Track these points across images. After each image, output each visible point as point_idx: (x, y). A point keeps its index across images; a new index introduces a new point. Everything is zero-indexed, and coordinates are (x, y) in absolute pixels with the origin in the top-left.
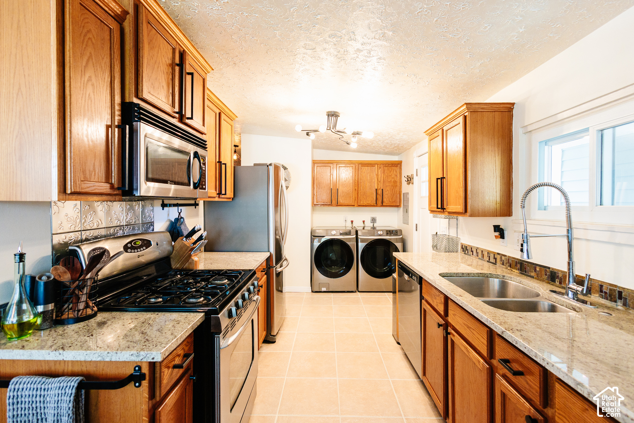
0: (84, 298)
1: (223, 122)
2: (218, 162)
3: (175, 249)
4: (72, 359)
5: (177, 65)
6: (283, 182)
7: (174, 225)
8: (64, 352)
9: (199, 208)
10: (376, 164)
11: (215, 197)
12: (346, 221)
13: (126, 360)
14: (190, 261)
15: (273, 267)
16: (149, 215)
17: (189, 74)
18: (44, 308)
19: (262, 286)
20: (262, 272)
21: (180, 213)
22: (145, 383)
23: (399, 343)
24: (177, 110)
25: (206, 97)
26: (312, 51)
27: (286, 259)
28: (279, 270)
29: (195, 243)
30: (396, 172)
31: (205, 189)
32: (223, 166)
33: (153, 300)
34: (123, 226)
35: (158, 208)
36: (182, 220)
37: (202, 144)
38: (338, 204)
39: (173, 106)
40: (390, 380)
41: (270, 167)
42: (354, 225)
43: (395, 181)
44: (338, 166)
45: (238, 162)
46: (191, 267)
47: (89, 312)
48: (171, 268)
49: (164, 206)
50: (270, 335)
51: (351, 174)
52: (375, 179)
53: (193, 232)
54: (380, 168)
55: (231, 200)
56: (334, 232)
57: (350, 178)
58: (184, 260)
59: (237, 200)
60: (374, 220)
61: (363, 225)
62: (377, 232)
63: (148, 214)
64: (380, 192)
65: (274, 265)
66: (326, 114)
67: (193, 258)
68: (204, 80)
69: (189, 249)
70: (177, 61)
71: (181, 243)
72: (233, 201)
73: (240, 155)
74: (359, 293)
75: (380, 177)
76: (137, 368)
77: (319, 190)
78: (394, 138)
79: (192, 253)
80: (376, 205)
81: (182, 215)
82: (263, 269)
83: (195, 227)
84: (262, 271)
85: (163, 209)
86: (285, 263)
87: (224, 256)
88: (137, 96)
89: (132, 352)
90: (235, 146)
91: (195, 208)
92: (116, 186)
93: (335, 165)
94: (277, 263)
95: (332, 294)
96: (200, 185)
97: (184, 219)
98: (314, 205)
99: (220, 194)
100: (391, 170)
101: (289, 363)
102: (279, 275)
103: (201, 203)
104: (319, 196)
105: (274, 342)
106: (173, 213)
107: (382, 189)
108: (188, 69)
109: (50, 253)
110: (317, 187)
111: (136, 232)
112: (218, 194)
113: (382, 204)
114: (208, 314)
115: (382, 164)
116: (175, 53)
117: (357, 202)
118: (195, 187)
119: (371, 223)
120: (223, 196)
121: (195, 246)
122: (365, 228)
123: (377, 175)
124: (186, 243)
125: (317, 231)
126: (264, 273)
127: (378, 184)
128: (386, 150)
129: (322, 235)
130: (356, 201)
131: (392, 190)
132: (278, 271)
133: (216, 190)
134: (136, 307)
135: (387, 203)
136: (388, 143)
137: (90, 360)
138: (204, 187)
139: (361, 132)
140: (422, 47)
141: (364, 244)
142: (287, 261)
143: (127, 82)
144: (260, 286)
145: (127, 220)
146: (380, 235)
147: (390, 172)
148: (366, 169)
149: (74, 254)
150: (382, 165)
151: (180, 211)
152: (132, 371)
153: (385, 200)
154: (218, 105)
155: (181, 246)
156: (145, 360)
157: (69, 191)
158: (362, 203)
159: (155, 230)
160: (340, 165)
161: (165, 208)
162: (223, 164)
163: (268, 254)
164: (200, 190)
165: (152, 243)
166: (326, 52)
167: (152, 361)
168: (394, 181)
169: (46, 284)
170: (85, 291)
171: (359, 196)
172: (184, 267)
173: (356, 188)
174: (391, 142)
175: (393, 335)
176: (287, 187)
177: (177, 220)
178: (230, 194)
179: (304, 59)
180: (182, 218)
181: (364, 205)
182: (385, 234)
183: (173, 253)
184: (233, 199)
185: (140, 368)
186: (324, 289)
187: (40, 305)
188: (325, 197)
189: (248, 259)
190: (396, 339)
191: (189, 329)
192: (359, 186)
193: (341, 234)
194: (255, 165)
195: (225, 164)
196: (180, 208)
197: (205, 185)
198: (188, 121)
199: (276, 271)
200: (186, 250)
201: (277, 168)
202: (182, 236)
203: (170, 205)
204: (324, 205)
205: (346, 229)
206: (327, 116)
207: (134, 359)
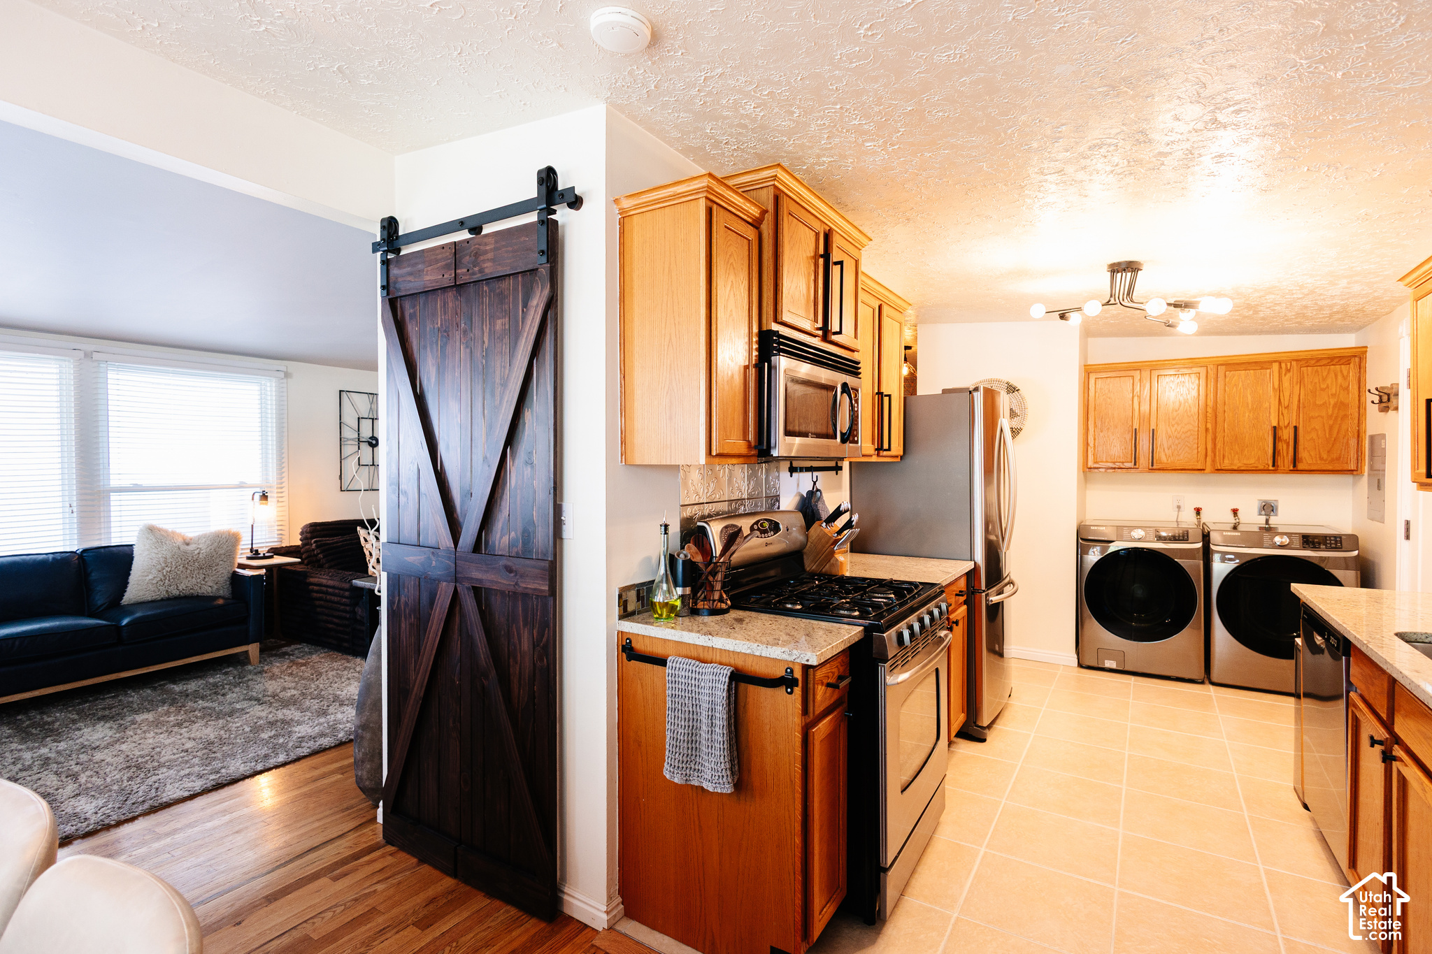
0: (718, 586)
1: (885, 320)
2: (877, 393)
3: (810, 540)
4: (721, 647)
5: (822, 256)
6: (1005, 423)
7: (807, 501)
8: (713, 638)
9: (842, 474)
10: (1275, 361)
11: (871, 456)
12: (1179, 507)
13: (778, 658)
14: (832, 561)
15: (980, 591)
16: (774, 485)
17: (836, 263)
18: (683, 591)
19: (957, 623)
20: (957, 597)
21: (815, 483)
22: (798, 690)
23: (1306, 807)
24: (820, 325)
25: (860, 286)
26: (1057, 175)
27: (1011, 582)
28: (995, 599)
29: (840, 532)
30: (1345, 378)
31: (857, 442)
32: (886, 399)
33: (789, 606)
34: (744, 499)
35: (785, 474)
36: (818, 493)
37: (852, 368)
38: (1154, 467)
39: (816, 321)
40: (1261, 866)
41: (975, 394)
42: (1205, 517)
43: (1342, 403)
44: (1155, 374)
45: (911, 383)
46: (834, 572)
47: (724, 606)
48: (804, 570)
49: (792, 470)
50: (973, 724)
51: (1194, 393)
52: (1272, 400)
53: (838, 513)
54: (1288, 371)
55: (899, 460)
56: (1138, 533)
57: (1190, 401)
58: (823, 559)
59: (908, 460)
60: (1268, 508)
61: (1231, 519)
62: (1272, 539)
63: (772, 483)
64: (1287, 434)
65: (983, 588)
66: (1106, 268)
67: (836, 556)
68: (857, 262)
69: (831, 541)
70: (821, 251)
71: (819, 531)
72: (903, 461)
73: (915, 366)
74: (1211, 687)
75: (1287, 394)
76: (789, 670)
77: (1102, 434)
78: (1321, 295)
79: (835, 549)
80: (1275, 467)
81: (818, 485)
82: (960, 591)
83: (841, 505)
84: (957, 595)
85: (791, 476)
86: (1008, 590)
87: (886, 562)
88: (776, 321)
89: (784, 649)
90: (907, 348)
91: (837, 474)
92: (753, 444)
93: (1146, 374)
94: (990, 585)
95: (1133, 678)
96: (850, 436)
97: (821, 493)
98: (1088, 470)
99: (880, 449)
100: (1325, 374)
101: (1013, 780)
102: (996, 611)
103: (846, 465)
104: (1100, 449)
105: (984, 740)
106: (805, 482)
107: (1296, 428)
108: (836, 256)
109: (679, 530)
110: (1095, 426)
111: (759, 509)
112: (876, 450)
113: (1295, 466)
114: (868, 630)
115: (1297, 360)
116: (819, 240)
117: (1214, 461)
118: (844, 441)
119: (1260, 515)
120: (885, 453)
121: (839, 537)
122: (1240, 528)
123: (1280, 390)
124: (826, 531)
125: (1092, 528)
126: (962, 599)
127: (1280, 414)
128: (1308, 324)
129: (1106, 539)
130: (1209, 459)
131: (1331, 428)
132: (992, 601)
133: (873, 443)
134: (771, 608)
135: (1310, 464)
136: (1306, 307)
137: (739, 651)
138: (856, 439)
139: (1198, 302)
140: (1328, 118)
141: (1229, 566)
142: (1014, 585)
143: (764, 304)
144: (953, 622)
145: (749, 491)
146: (1282, 547)
147: (1324, 380)
148: (1240, 378)
149: (703, 531)
150: (1294, 363)
151: (815, 480)
152: (783, 673)
153: (1303, 454)
154: (878, 292)
155: (818, 535)
156: (798, 661)
157: (714, 453)
158: (1226, 464)
159: (781, 509)
160: (1162, 372)
161: (794, 474)
162: (886, 396)
163: (970, 565)
164: (851, 445)
165: (781, 526)
166: (1087, 170)
167: (806, 663)
168: (1335, 404)
169: (684, 562)
170: (719, 577)
171: (1219, 445)
172: (824, 570)
173: (1209, 426)
174: (1316, 304)
175: (1295, 789)
176: (1015, 432)
177: (811, 494)
178: (897, 448)
179: (1042, 189)
180: (818, 490)
181: (1236, 468)
182: (1297, 542)
183: (807, 547)
184: (902, 458)
185: (792, 671)
186: (1110, 664)
187: (679, 587)
188: (1117, 447)
189: (931, 569)
190: (1301, 796)
191: (845, 640)
192: (1220, 419)
193: (1160, 538)
194: (945, 391)
195: (889, 396)
196: (815, 474)
197: (857, 436)
198: (834, 338)
199: (987, 600)
200: (827, 543)
201: (990, 395)
202: (819, 519)
203: (801, 470)
204: (1114, 468)
205: (1180, 526)
206: (1109, 273)
207: (785, 657)
